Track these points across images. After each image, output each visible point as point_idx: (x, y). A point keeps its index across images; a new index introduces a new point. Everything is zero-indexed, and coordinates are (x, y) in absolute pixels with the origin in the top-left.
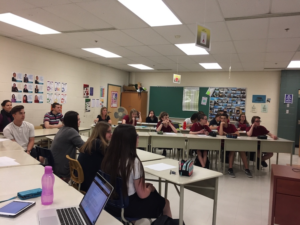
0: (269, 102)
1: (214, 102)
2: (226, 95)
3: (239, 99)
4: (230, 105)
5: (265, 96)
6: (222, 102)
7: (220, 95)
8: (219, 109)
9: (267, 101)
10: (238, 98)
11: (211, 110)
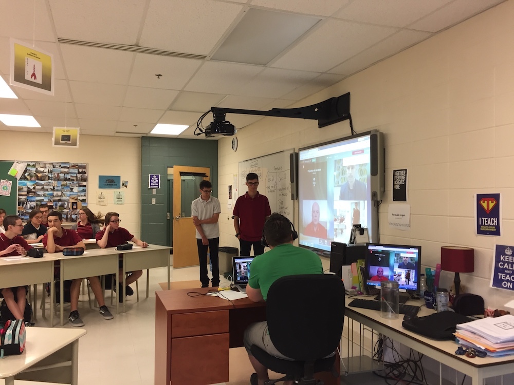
0: (126, 187)
1: (25, 189)
2: (50, 175)
3: (75, 182)
4: (60, 193)
5: (119, 177)
6: (43, 189)
7: (39, 175)
8: (38, 203)
9: (123, 185)
10: (73, 180)
11: (21, 206)
